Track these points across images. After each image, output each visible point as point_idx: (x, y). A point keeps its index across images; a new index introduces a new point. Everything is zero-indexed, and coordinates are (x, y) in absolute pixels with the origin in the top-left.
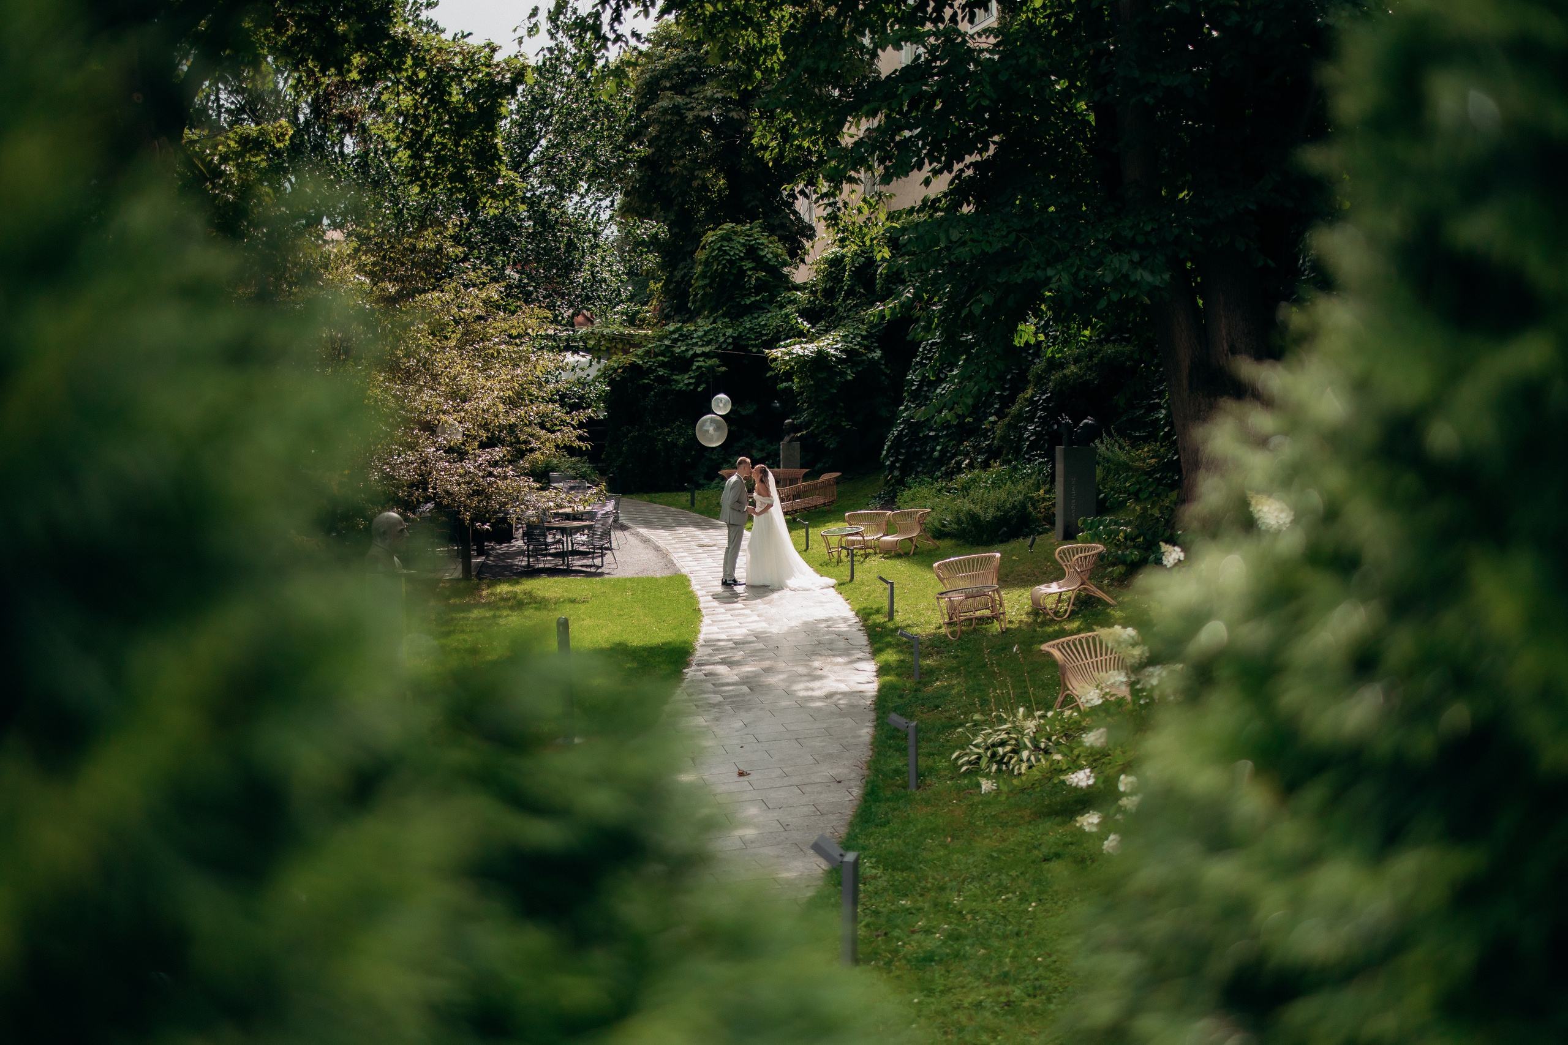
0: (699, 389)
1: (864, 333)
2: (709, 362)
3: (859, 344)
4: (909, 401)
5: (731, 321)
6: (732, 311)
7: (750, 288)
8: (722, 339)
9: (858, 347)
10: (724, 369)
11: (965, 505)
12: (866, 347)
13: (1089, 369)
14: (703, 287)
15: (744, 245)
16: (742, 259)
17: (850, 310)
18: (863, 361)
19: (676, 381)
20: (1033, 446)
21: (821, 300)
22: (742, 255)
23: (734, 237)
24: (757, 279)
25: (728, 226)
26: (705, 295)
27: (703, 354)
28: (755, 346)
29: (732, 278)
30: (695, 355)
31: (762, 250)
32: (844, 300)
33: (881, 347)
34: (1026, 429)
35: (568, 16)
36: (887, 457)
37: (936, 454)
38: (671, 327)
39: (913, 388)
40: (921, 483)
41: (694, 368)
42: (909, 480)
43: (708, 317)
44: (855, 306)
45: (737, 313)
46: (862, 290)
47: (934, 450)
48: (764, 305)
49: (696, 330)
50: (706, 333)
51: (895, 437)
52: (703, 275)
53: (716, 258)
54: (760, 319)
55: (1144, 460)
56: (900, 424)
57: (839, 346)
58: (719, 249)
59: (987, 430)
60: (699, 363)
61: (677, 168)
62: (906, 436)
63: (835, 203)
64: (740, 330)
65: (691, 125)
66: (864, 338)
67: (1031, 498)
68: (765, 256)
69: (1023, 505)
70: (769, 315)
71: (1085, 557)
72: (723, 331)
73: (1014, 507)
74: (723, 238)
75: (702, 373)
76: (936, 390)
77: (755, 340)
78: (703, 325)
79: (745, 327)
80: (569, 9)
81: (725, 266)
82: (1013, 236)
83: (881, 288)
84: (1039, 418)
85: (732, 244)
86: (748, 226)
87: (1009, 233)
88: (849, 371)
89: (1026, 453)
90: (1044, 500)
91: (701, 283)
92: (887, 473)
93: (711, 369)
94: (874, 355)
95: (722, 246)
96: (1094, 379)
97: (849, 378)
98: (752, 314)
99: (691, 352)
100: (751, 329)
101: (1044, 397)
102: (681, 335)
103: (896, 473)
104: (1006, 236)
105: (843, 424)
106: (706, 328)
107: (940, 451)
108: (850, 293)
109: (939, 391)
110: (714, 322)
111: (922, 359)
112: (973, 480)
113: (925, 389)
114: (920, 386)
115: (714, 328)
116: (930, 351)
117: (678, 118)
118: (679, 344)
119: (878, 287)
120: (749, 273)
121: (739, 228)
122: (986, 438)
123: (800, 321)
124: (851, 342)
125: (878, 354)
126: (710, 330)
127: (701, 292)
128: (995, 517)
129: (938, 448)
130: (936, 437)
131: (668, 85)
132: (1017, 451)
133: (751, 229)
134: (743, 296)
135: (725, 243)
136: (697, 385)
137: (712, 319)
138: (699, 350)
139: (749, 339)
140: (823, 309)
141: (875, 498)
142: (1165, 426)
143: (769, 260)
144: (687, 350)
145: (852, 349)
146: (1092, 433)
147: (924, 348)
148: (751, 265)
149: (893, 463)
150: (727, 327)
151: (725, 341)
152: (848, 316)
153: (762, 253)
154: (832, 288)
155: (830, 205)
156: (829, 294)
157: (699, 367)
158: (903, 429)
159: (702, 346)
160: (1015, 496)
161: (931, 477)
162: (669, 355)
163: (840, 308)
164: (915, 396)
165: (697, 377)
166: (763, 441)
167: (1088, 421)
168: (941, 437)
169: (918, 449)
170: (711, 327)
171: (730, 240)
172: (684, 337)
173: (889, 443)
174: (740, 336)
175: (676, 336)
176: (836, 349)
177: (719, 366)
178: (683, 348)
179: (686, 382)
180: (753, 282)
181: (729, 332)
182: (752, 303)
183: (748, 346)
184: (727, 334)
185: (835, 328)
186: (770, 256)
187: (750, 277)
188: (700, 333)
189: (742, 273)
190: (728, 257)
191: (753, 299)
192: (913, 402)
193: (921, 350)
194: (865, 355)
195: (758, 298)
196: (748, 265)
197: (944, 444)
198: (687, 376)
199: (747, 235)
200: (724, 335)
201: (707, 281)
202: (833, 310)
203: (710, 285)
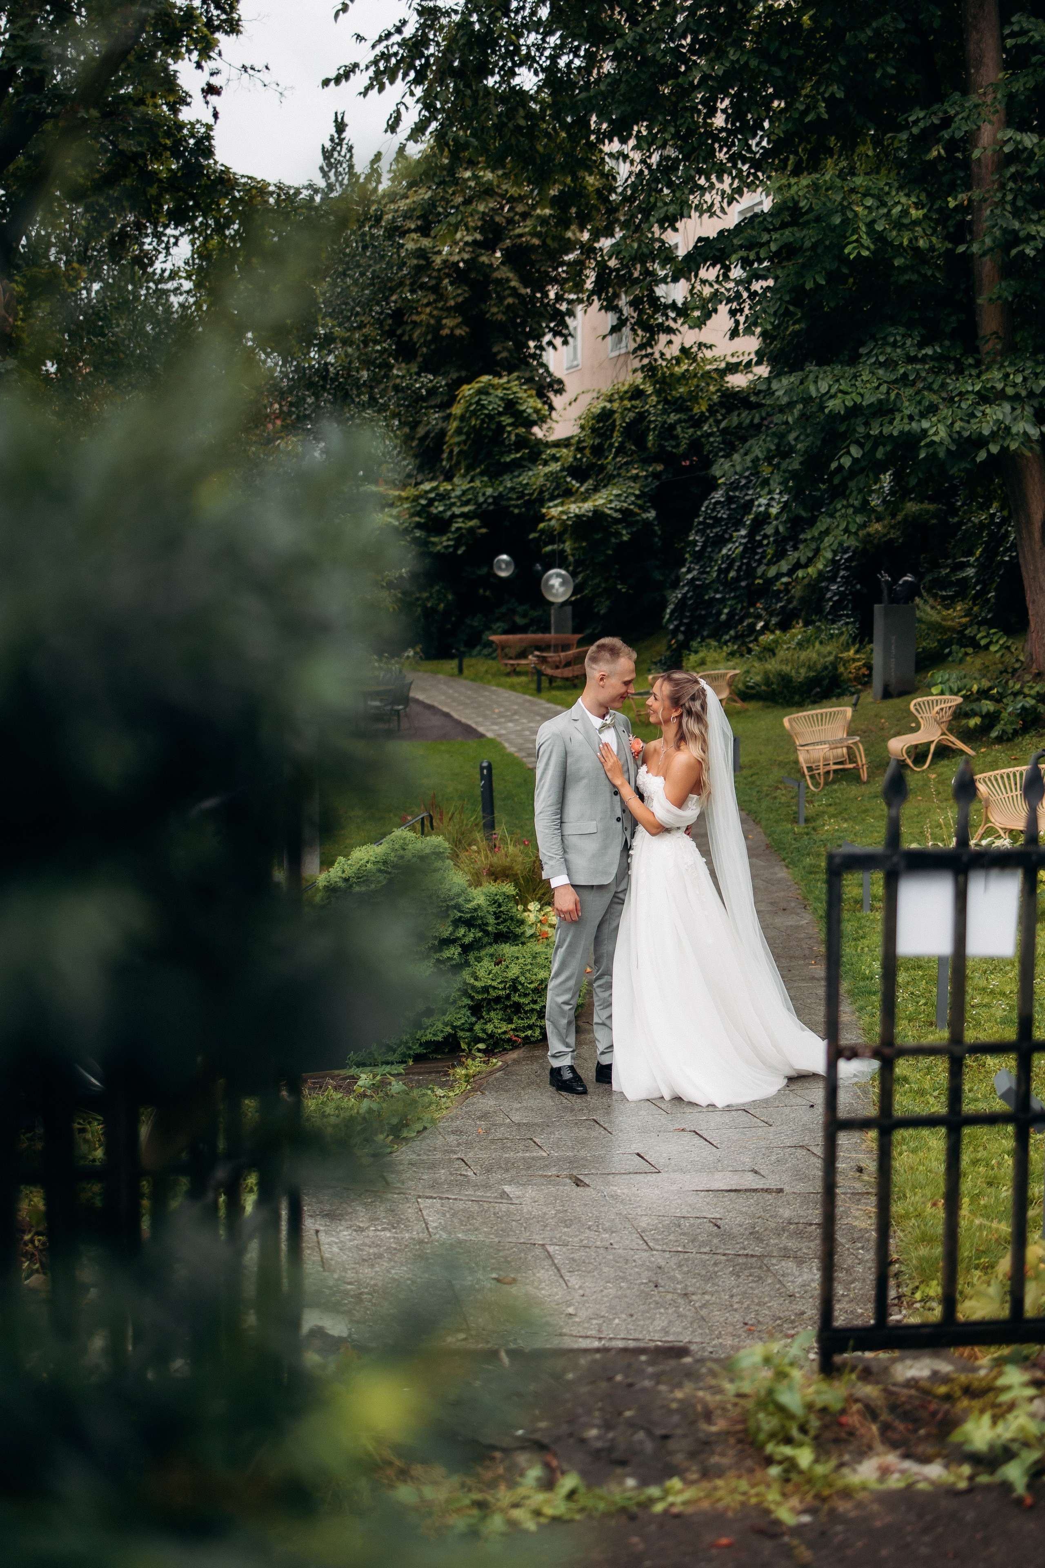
0: (460, 552)
1: (637, 492)
2: (472, 523)
3: (633, 503)
4: (691, 562)
5: (490, 479)
6: (492, 469)
7: (510, 445)
8: (481, 499)
9: (632, 507)
10: (484, 530)
11: (773, 665)
12: (640, 507)
13: (892, 527)
14: (459, 444)
15: (502, 399)
16: (500, 414)
17: (620, 468)
18: (637, 522)
19: (433, 543)
20: (837, 606)
21: (587, 458)
22: (501, 409)
23: (491, 391)
24: (517, 435)
25: (485, 378)
26: (461, 452)
27: (463, 515)
28: (516, 506)
29: (490, 434)
30: (454, 516)
31: (521, 404)
32: (614, 458)
33: (654, 507)
34: (828, 589)
35: (343, 153)
36: (670, 620)
37: (723, 617)
38: (427, 486)
39: (697, 549)
40: (708, 646)
41: (453, 529)
42: (694, 644)
43: (464, 476)
44: (626, 463)
45: (496, 472)
46: (633, 447)
47: (720, 613)
48: (525, 463)
49: (453, 490)
50: (464, 493)
51: (680, 600)
52: (459, 431)
53: (474, 413)
54: (521, 478)
55: (953, 619)
56: (684, 586)
57: (613, 505)
58: (478, 403)
59: (779, 591)
60: (458, 524)
61: (423, 317)
62: (691, 598)
63: (652, 354)
64: (501, 489)
65: (439, 270)
66: (638, 497)
67: (841, 658)
68: (524, 411)
69: (834, 665)
70: (530, 473)
71: (942, 709)
72: (482, 491)
73: (825, 668)
74: (480, 392)
75: (462, 535)
76: (720, 550)
77: (518, 499)
78: (460, 484)
79: (506, 487)
80: (345, 146)
81: (483, 421)
82: (884, 388)
83: (653, 445)
84: (843, 577)
85: (491, 398)
86: (505, 380)
87: (880, 385)
88: (624, 532)
89: (828, 613)
90: (854, 660)
91: (457, 439)
92: (670, 637)
93: (471, 530)
94: (649, 515)
95: (480, 400)
96: (898, 538)
97: (625, 538)
98: (512, 472)
99: (449, 513)
100: (512, 489)
101: (846, 556)
102: (437, 495)
103: (681, 637)
104: (878, 388)
105: (619, 587)
106: (464, 488)
107: (728, 614)
108: (621, 450)
109: (724, 551)
110: (472, 481)
111: (705, 518)
112: (776, 642)
113: (709, 549)
114: (704, 547)
115: (472, 487)
116: (713, 510)
117: (424, 263)
118: (436, 504)
119: (650, 444)
120: (509, 429)
121: (496, 381)
122: (779, 600)
123: (569, 479)
124: (625, 501)
125: (652, 514)
126: (468, 489)
127: (456, 450)
128: (807, 678)
129: (726, 611)
130: (722, 601)
131: (413, 226)
132: (819, 610)
133: (508, 382)
134: (502, 453)
135: (483, 397)
136: (456, 547)
137: (469, 478)
138: (457, 511)
139: (511, 499)
140: (591, 466)
141: (655, 663)
142: (976, 584)
143: (529, 415)
144: (445, 511)
145: (627, 509)
146: (913, 591)
147: (707, 507)
148: (510, 421)
149: (677, 628)
150: (486, 486)
151: (485, 501)
152: (619, 475)
153: (522, 408)
154: (600, 445)
155: (646, 356)
156: (598, 451)
157: (459, 529)
158: (688, 592)
159: (462, 506)
160: (825, 657)
161: (719, 641)
162: (425, 515)
163: (609, 467)
164: (698, 557)
165: (455, 539)
166: (526, 607)
167: (908, 578)
168: (729, 599)
169: (703, 612)
170: (468, 486)
171: (488, 394)
172: (443, 497)
173: (672, 606)
174: (500, 495)
175: (432, 495)
176: (611, 508)
177: (480, 528)
178: (441, 509)
179: (445, 544)
180: (513, 438)
181: (489, 491)
182: (513, 460)
183: (509, 506)
184: (488, 494)
185: (605, 486)
186: (529, 411)
187: (509, 433)
188: (458, 492)
189: (501, 428)
190: (486, 412)
191: (513, 456)
192: (696, 564)
193: (703, 509)
194: (638, 515)
195: (518, 455)
196: (507, 420)
197: (731, 606)
198: (445, 538)
199: (505, 389)
200: (484, 494)
201: (463, 437)
202: (602, 468)
203: (465, 442)
